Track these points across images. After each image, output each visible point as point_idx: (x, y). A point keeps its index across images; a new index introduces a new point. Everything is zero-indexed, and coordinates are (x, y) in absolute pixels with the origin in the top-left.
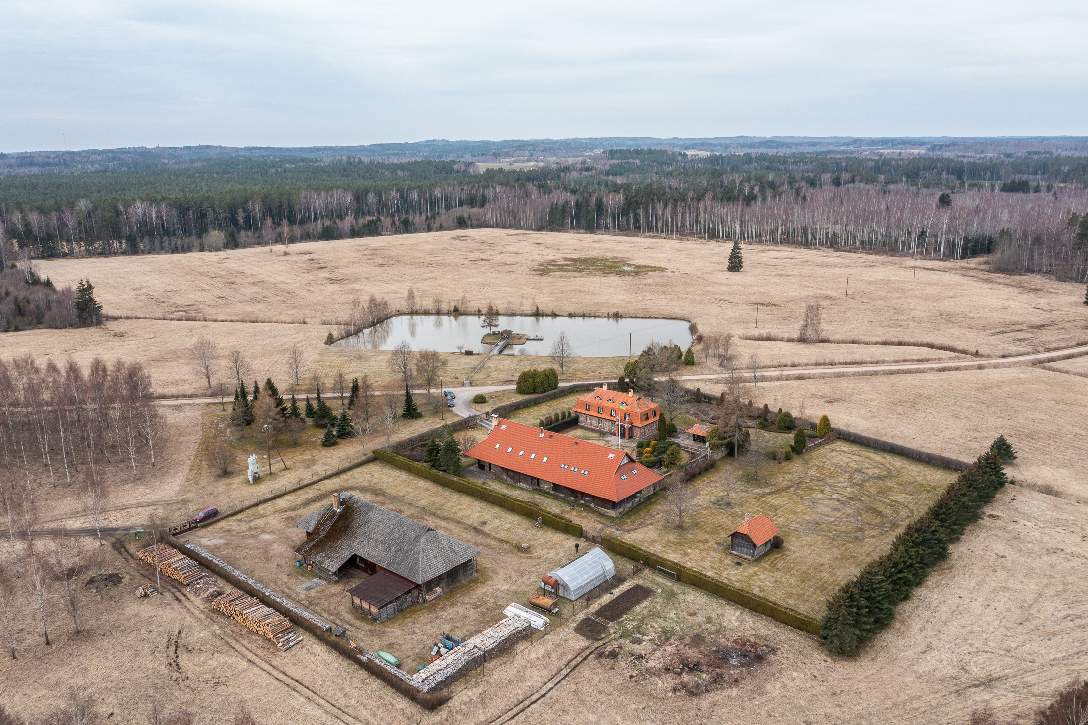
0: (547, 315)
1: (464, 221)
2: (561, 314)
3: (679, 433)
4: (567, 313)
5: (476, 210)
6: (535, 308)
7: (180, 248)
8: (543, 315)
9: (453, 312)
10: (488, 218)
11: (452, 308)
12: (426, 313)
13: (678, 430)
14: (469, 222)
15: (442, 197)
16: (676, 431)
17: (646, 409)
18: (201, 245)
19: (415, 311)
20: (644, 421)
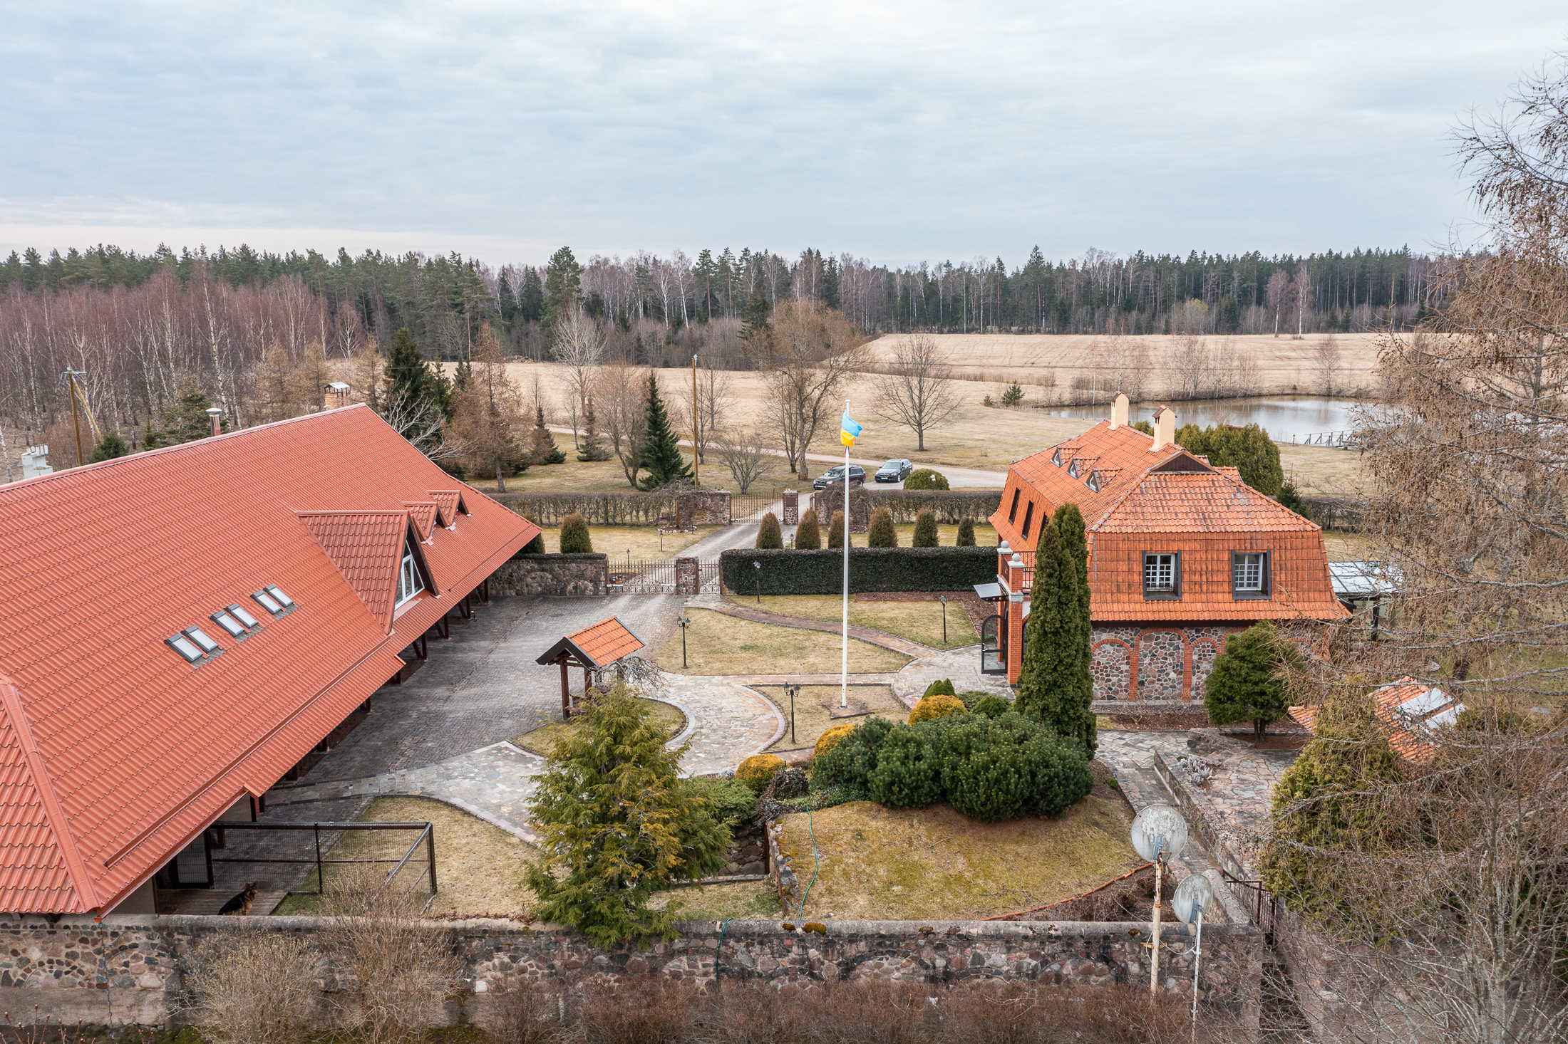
17: (1178, 526)
18: (1167, 323)
19: (1334, 392)
20: (1119, 591)
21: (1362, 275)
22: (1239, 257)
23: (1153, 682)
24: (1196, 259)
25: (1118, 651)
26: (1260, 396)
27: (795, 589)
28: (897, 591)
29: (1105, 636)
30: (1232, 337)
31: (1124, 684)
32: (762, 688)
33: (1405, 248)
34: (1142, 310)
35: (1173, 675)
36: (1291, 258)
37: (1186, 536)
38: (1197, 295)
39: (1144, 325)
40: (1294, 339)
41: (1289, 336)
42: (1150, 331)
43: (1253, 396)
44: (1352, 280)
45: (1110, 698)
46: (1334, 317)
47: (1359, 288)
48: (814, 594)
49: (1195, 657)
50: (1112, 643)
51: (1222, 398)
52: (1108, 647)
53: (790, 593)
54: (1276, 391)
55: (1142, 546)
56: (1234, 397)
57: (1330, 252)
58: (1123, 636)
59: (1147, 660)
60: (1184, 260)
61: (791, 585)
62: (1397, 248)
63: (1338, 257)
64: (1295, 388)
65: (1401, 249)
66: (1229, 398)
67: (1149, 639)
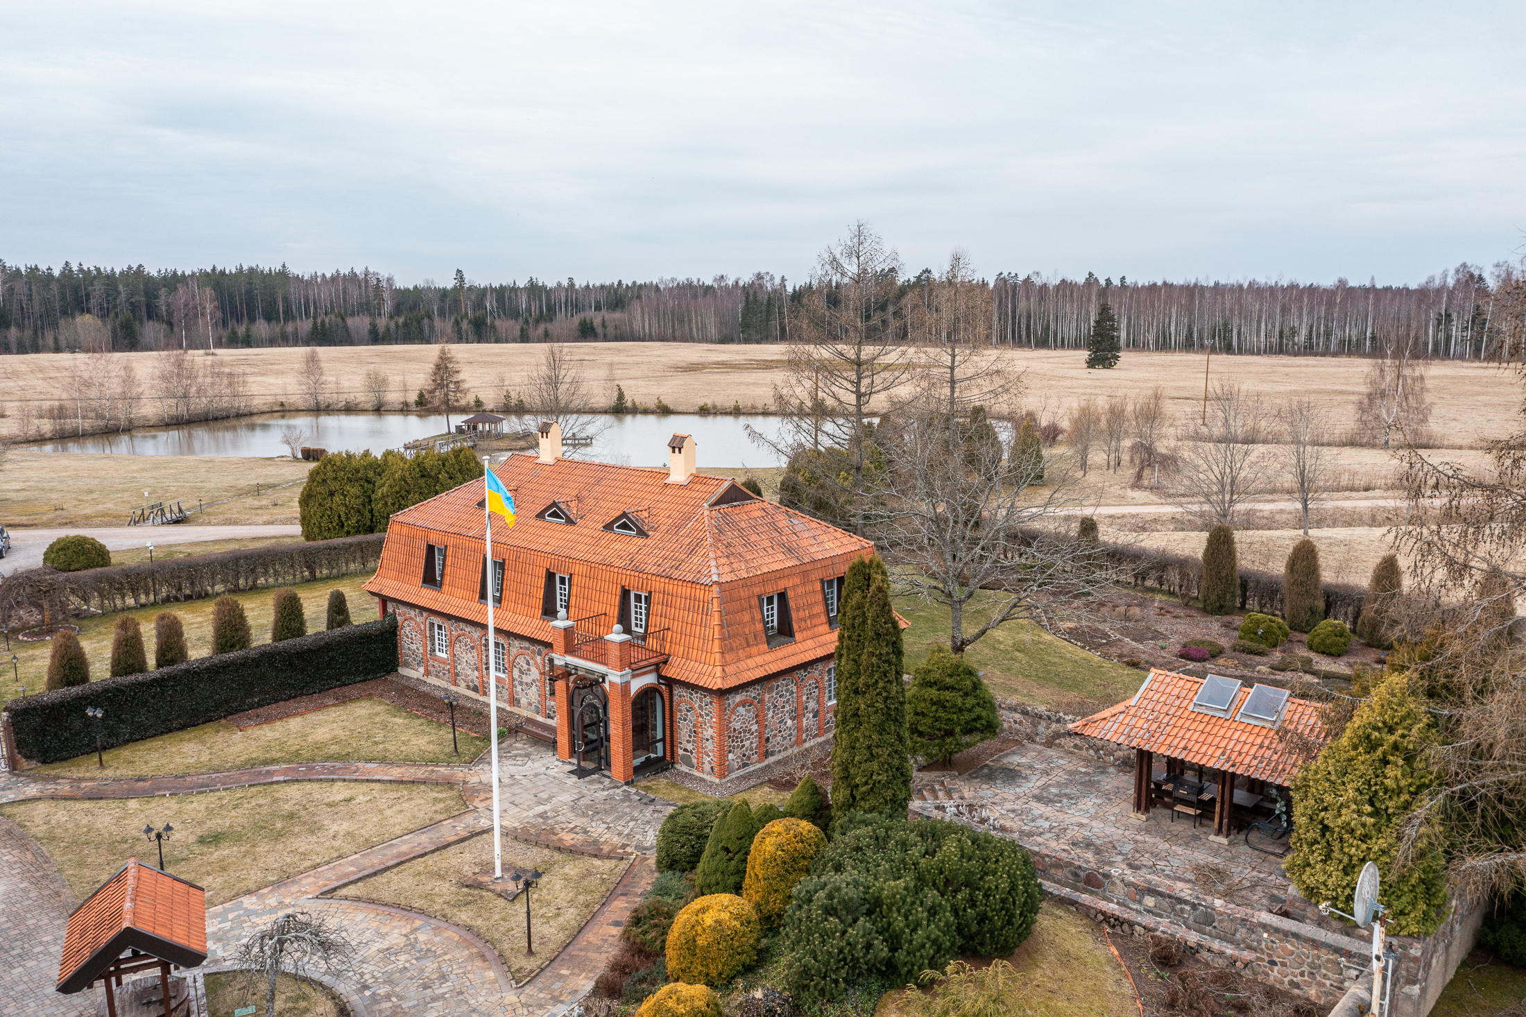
0: (646, 412)
1: (593, 329)
2: (680, 409)
3: (1017, 742)
4: (697, 408)
5: (617, 315)
6: (615, 395)
7: (14, 345)
8: (635, 411)
9: (414, 408)
10: (637, 325)
11: (413, 397)
12: (350, 409)
13: (1008, 719)
14: (600, 330)
15: (567, 301)
16: (990, 728)
17: (776, 562)
18: (56, 340)
19: (322, 407)
20: (748, 646)
21: (249, 292)
22: (117, 271)
23: (775, 736)
24: (70, 271)
25: (749, 711)
26: (251, 414)
27: (132, 734)
28: (276, 702)
29: (738, 698)
30: (133, 354)
31: (754, 745)
32: (344, 892)
33: (284, 266)
34: (21, 327)
35: (789, 723)
36: (175, 272)
37: (786, 572)
38: (86, 310)
39: (28, 343)
40: (207, 354)
41: (201, 352)
42: (36, 349)
43: (245, 415)
44: (240, 295)
45: (745, 765)
46: (234, 333)
47: (247, 305)
48: (162, 733)
49: (804, 698)
50: (743, 703)
51: (216, 419)
52: (741, 710)
53: (127, 742)
54: (265, 408)
55: (757, 590)
56: (228, 417)
57: (214, 269)
58: (752, 693)
59: (770, 714)
60: (56, 273)
61: (125, 730)
62: (277, 267)
63: (223, 273)
64: (282, 404)
65: (279, 267)
66: (223, 418)
67: (770, 691)
